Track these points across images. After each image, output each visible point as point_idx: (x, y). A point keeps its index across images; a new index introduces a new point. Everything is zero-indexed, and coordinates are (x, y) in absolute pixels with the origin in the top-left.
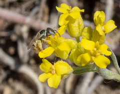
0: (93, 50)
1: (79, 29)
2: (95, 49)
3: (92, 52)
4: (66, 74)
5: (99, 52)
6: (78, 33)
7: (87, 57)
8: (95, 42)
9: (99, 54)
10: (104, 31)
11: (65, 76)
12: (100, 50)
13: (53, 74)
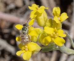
0: (53, 34)
1: (45, 20)
2: (54, 33)
3: (52, 35)
4: (36, 51)
5: (57, 35)
6: (44, 23)
7: (49, 39)
8: (54, 28)
9: (57, 36)
10: (60, 21)
11: (35, 52)
12: (57, 34)
13: (26, 51)
